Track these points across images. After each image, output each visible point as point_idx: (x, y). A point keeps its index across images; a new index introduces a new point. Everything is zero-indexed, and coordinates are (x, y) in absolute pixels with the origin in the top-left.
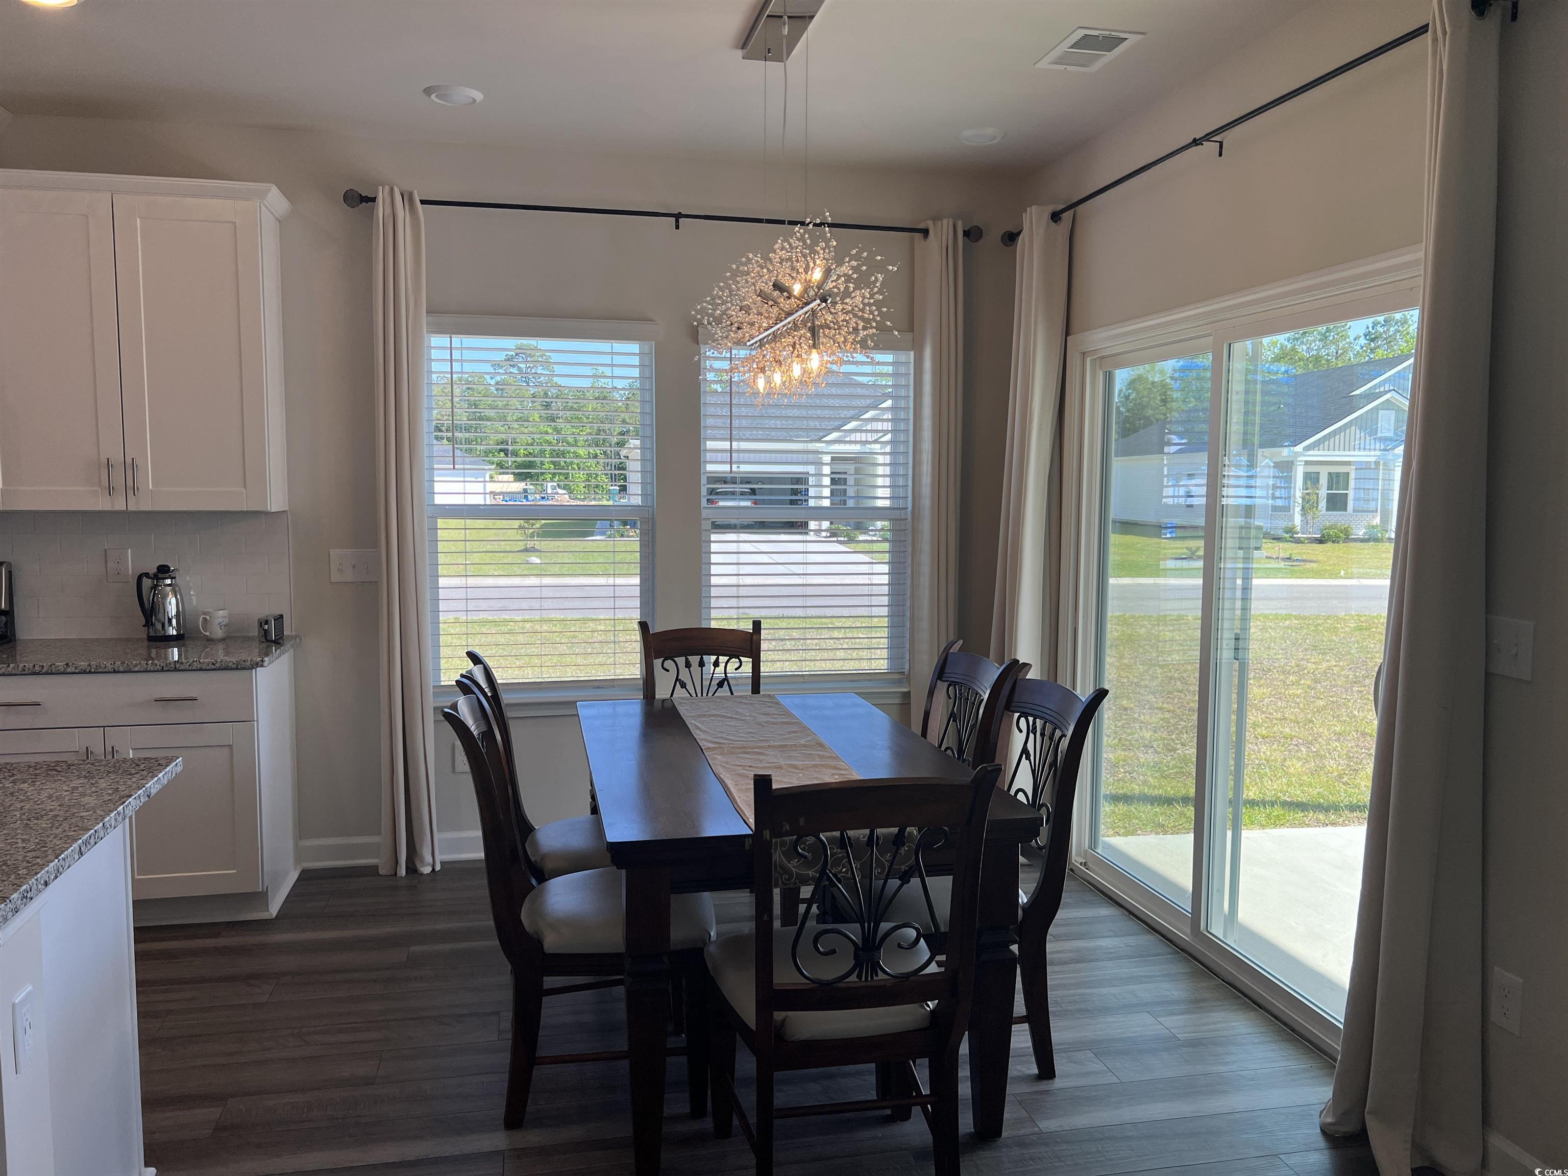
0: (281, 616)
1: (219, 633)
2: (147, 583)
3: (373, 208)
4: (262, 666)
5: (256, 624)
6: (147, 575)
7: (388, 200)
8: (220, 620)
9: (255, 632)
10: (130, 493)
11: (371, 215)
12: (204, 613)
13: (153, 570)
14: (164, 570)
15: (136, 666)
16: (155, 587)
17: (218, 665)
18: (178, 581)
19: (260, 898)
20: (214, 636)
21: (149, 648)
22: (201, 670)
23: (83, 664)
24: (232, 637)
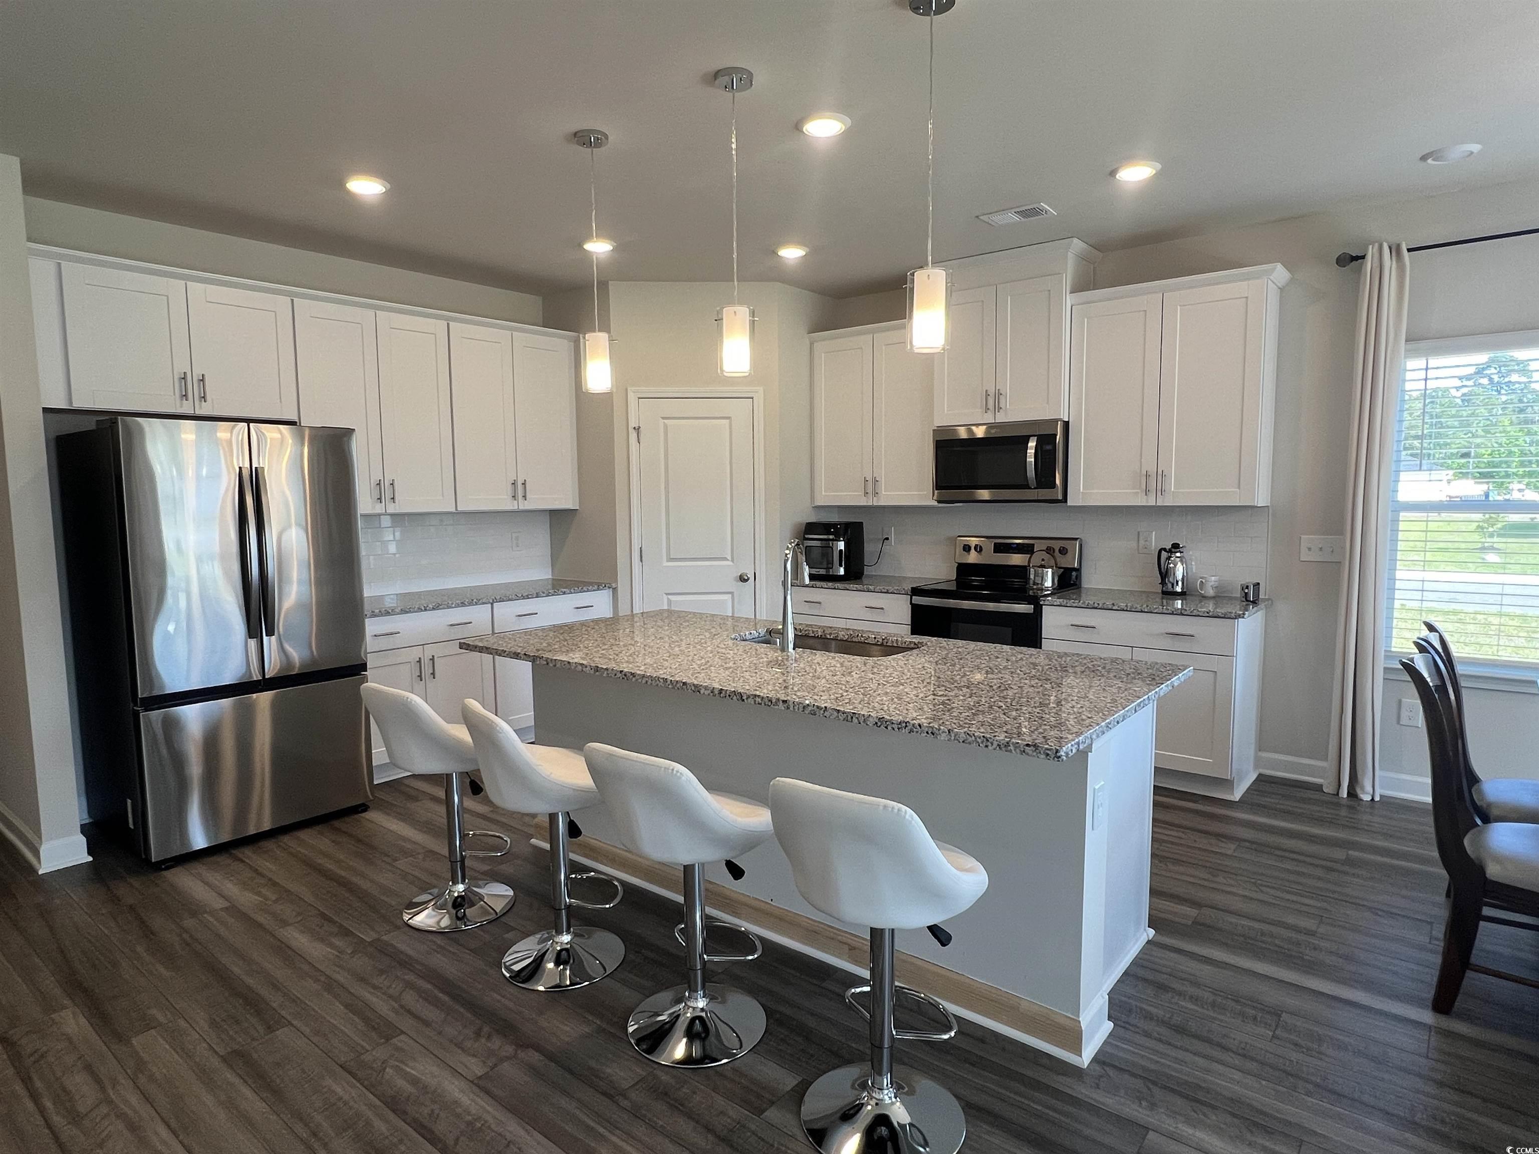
0: (1258, 584)
1: (1211, 592)
2: (1164, 555)
3: (1362, 264)
4: (1243, 617)
5: (1240, 588)
6: (1165, 550)
7: (1377, 255)
8: (1213, 583)
9: (1238, 594)
10: (1159, 493)
11: (1359, 271)
12: (1201, 578)
13: (1168, 547)
14: (1176, 546)
15: (1156, 608)
16: (1169, 558)
17: (1211, 614)
18: (1185, 554)
19: (1227, 783)
20: (1207, 595)
21: (1162, 598)
22: (1199, 616)
23: (1123, 605)
24: (1220, 597)
